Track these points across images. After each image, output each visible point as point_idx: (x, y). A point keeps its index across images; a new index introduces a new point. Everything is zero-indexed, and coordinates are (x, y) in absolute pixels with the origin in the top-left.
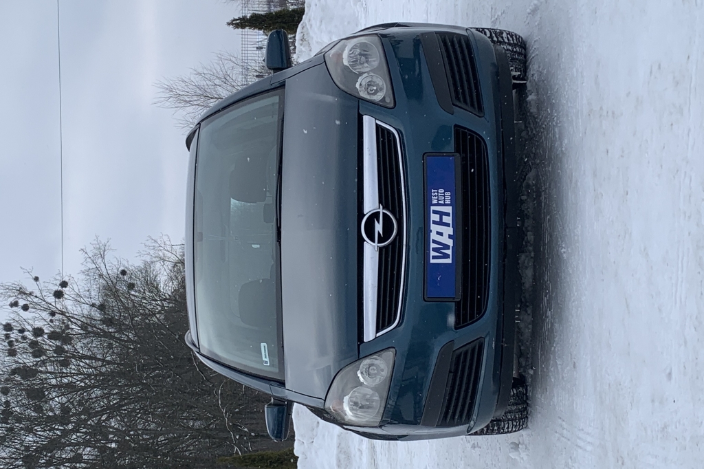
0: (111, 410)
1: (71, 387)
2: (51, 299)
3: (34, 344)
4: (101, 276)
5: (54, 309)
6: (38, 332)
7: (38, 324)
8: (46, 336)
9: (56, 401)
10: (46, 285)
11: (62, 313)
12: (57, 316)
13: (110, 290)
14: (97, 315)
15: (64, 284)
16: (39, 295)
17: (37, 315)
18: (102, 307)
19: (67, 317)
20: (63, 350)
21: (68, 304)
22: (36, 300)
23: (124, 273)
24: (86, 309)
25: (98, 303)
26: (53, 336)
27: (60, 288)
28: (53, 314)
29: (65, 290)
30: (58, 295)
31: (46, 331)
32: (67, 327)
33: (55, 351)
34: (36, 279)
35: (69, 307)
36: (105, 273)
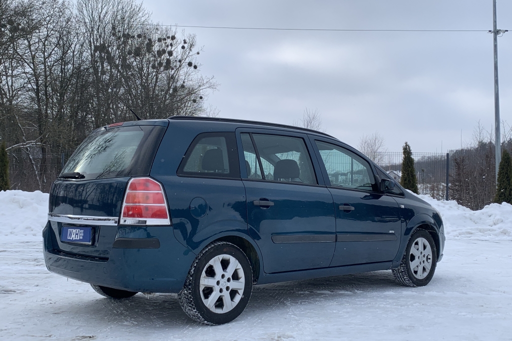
0: (129, 92)
1: (141, 69)
2: (188, 61)
3: (164, 51)
4: (200, 86)
5: (182, 62)
6: (170, 53)
7: (174, 54)
8: (168, 57)
9: (133, 61)
10: (195, 59)
11: (180, 66)
12: (178, 64)
13: (191, 92)
14: (179, 84)
15: (195, 67)
16: (190, 54)
17: (179, 53)
18: (183, 86)
19: (178, 68)
20: (160, 67)
21: (185, 69)
22: (187, 53)
23: (201, 98)
24: (182, 77)
25: (185, 84)
26: (168, 61)
27: (193, 65)
28: (180, 61)
29: (192, 68)
30: (190, 64)
31: (171, 57)
32: (173, 69)
33: (160, 62)
34: (198, 53)
35: (183, 69)
36: (201, 88)
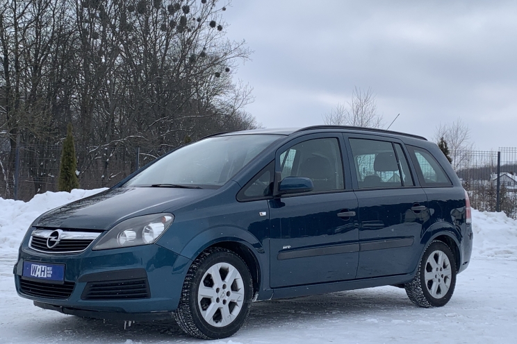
0: (128, 61)
1: (146, 31)
2: (209, 19)
3: (178, 6)
4: (226, 54)
5: (202, 21)
6: (186, 10)
7: (192, 10)
8: (183, 15)
9: (135, 20)
10: (220, 16)
11: (199, 27)
12: (197, 23)
13: (215, 61)
14: (198, 51)
15: (220, 28)
16: (213, 10)
17: (198, 9)
18: (203, 54)
19: (197, 30)
20: (173, 27)
21: (206, 30)
22: (209, 8)
23: (227, 70)
24: (202, 42)
25: (206, 52)
26: (183, 20)
27: (217, 25)
28: (199, 20)
29: (216, 28)
30: (213, 24)
31: (187, 15)
32: (189, 30)
33: (172, 21)
34: (224, 9)
35: (203, 31)
36: (227, 57)
